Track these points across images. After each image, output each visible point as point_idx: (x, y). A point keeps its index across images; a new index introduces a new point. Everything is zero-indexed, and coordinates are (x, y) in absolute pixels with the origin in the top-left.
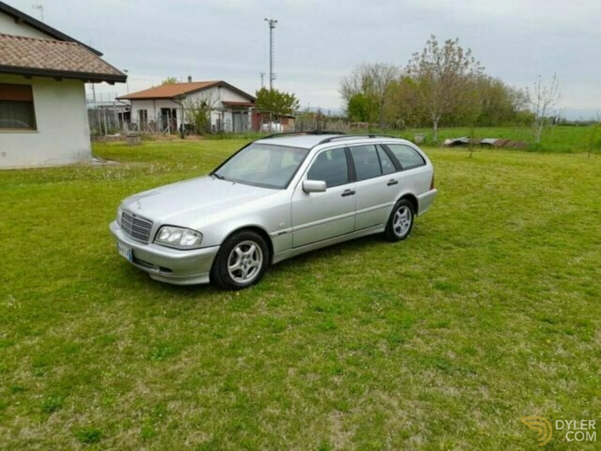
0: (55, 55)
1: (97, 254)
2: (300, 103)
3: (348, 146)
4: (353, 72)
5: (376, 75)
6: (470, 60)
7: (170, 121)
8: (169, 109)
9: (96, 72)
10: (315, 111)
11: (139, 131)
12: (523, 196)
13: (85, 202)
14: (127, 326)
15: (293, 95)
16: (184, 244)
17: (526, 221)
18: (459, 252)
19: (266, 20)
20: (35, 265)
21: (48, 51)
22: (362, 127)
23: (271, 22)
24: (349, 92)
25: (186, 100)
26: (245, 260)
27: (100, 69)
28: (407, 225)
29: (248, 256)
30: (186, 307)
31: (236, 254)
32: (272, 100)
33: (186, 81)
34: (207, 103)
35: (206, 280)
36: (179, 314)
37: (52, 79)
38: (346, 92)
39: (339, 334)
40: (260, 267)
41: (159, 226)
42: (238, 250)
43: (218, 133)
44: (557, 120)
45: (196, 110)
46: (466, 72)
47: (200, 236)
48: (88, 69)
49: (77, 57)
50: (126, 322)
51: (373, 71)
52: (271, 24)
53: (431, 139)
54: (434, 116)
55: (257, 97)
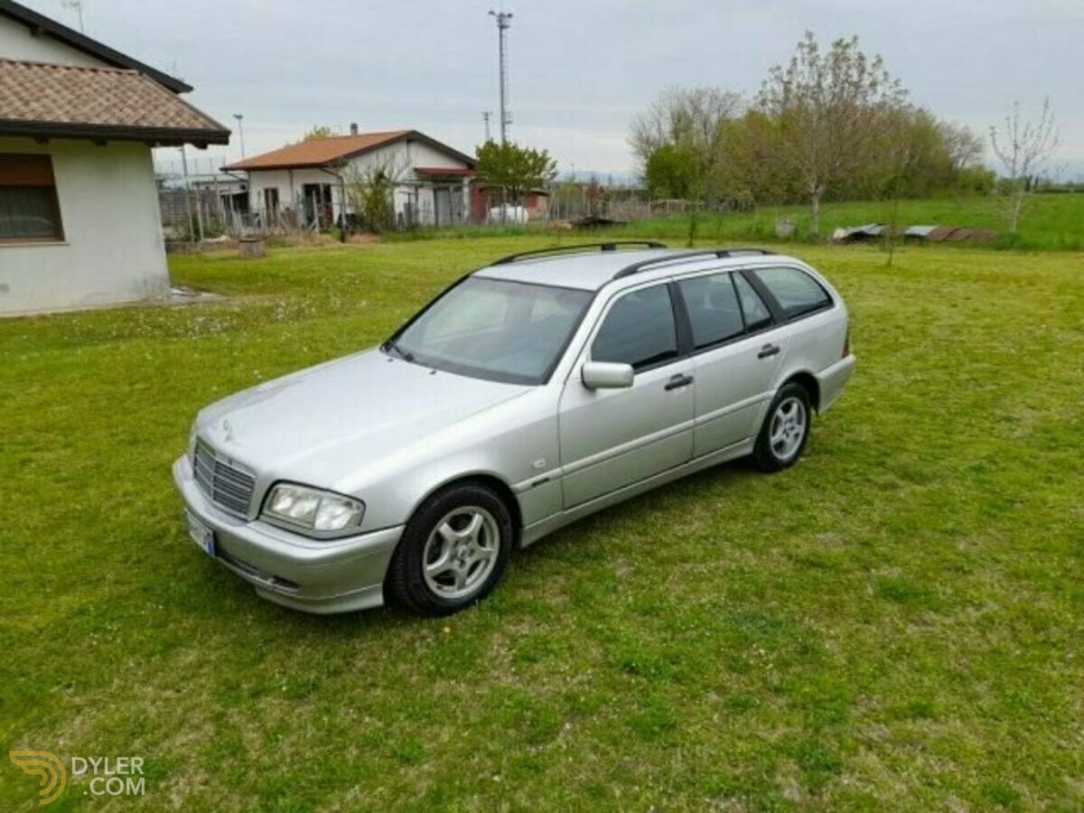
0: (95, 95)
1: (152, 520)
2: (558, 167)
3: (676, 279)
4: (653, 105)
5: (696, 109)
6: (880, 77)
7: (319, 209)
8: (316, 187)
9: (172, 125)
10: (585, 179)
11: (265, 230)
12: (1013, 351)
13: (146, 389)
14: (198, 728)
15: (545, 152)
16: (324, 528)
17: (1034, 412)
18: (913, 493)
19: (492, 13)
20: (21, 552)
21: (81, 88)
22: (673, 207)
23: (501, 17)
24: (647, 141)
25: (347, 169)
26: (462, 548)
27: (179, 119)
28: (797, 435)
29: (469, 538)
30: (332, 669)
31: (440, 539)
32: (507, 164)
33: (348, 132)
34: (386, 173)
35: (378, 600)
36: (315, 687)
37: (88, 143)
38: (644, 142)
39: (683, 745)
40: (493, 559)
41: (269, 483)
42: (444, 528)
43: (408, 230)
44: (1033, 182)
45: (366, 187)
46: (874, 99)
47: (358, 508)
48: (157, 120)
49: (136, 98)
50: (196, 718)
51: (692, 102)
52: (500, 21)
53: (806, 228)
54: (813, 186)
55: (478, 159)
